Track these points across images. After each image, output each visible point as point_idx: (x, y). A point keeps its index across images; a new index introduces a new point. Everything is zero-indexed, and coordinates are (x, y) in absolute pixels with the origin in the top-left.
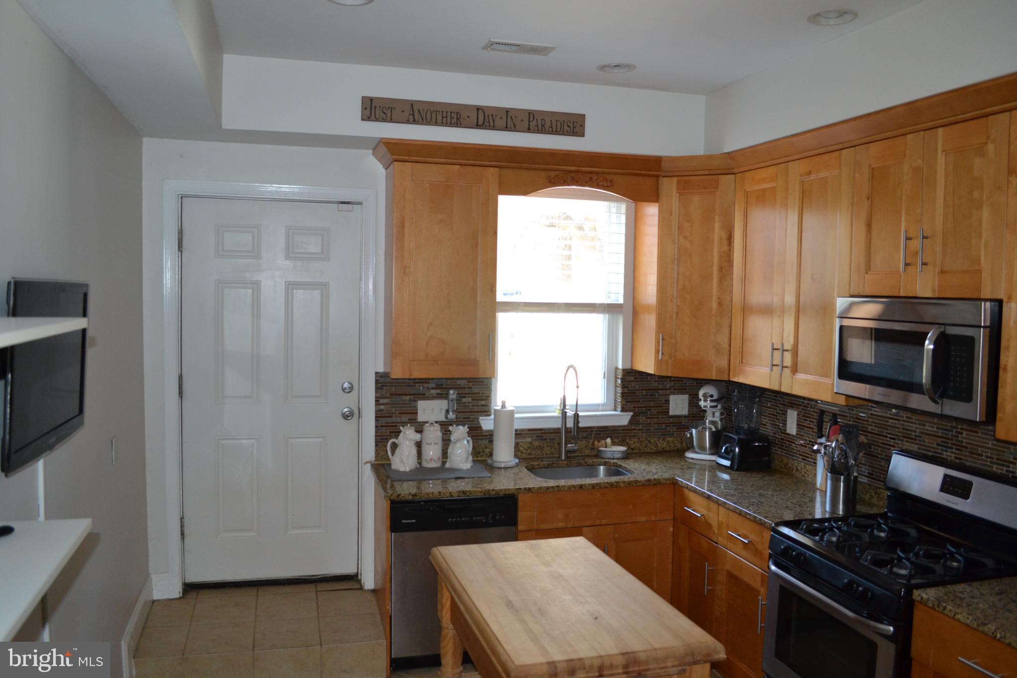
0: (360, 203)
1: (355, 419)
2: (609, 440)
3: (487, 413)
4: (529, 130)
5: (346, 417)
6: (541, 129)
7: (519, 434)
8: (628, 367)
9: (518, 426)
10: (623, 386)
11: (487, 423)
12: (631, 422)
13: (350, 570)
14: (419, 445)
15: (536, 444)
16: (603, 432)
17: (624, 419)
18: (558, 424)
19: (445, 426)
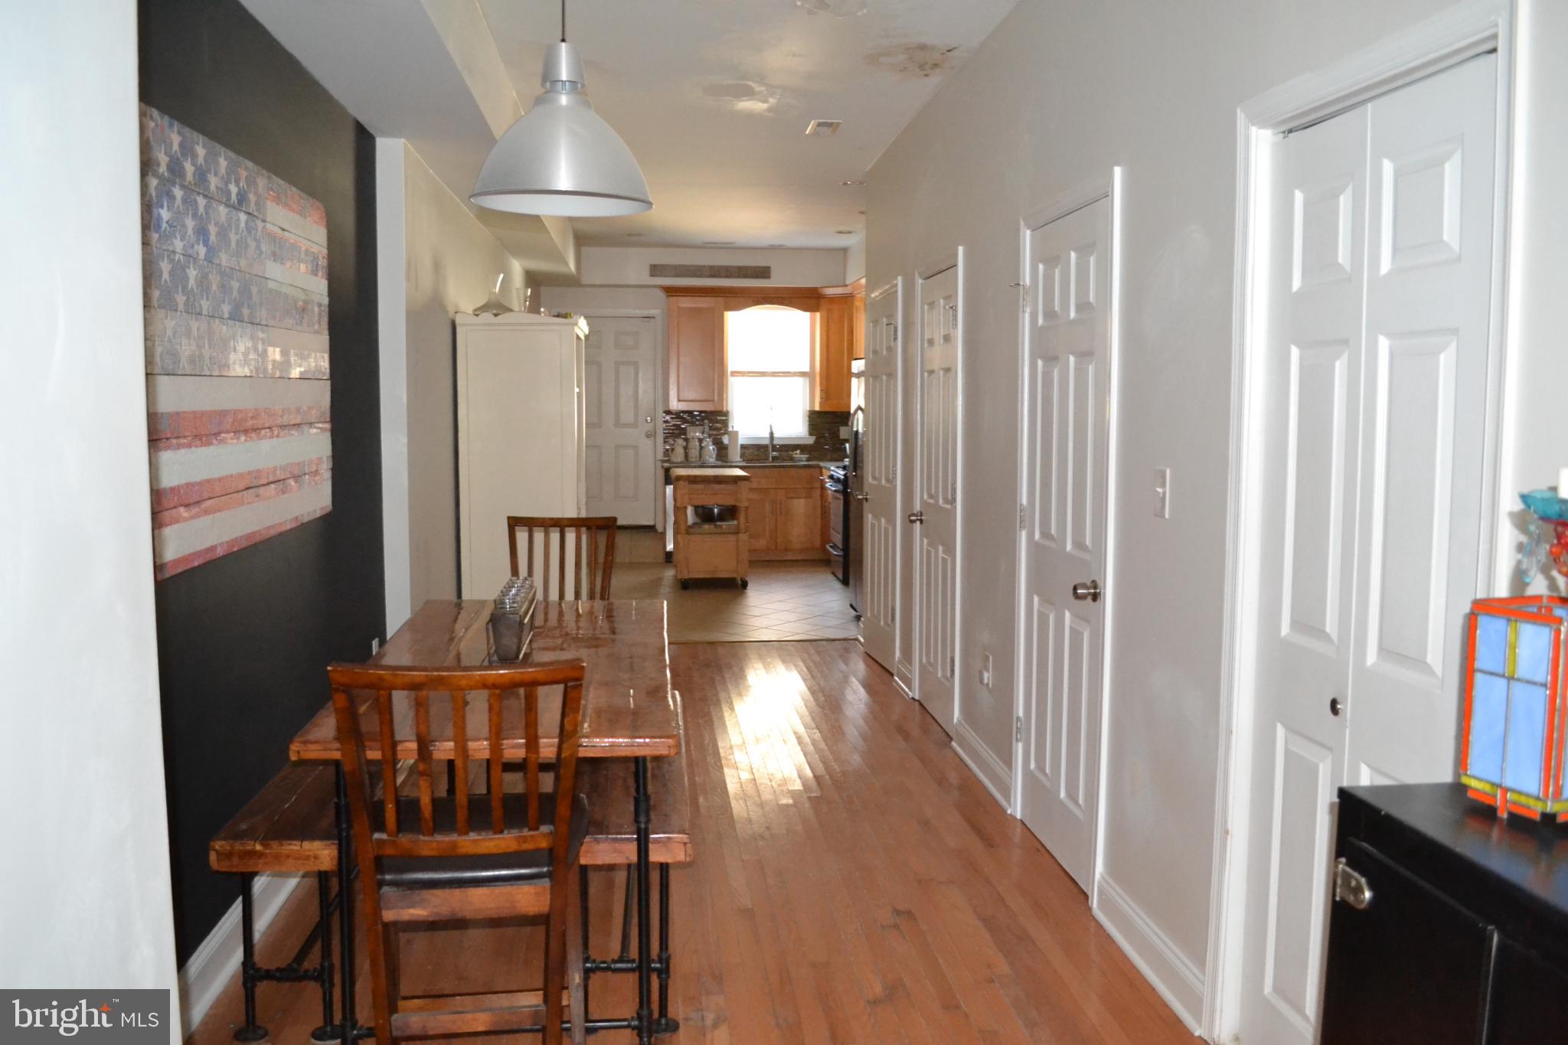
0: (653, 317)
1: (652, 438)
2: (798, 451)
3: (726, 433)
4: (739, 277)
5: (648, 436)
6: (746, 276)
7: (743, 447)
8: (812, 409)
9: (741, 441)
10: (810, 421)
11: (726, 440)
12: (815, 442)
13: (650, 523)
14: (686, 448)
15: (756, 453)
16: (795, 447)
17: (811, 440)
18: (767, 442)
19: (701, 441)
